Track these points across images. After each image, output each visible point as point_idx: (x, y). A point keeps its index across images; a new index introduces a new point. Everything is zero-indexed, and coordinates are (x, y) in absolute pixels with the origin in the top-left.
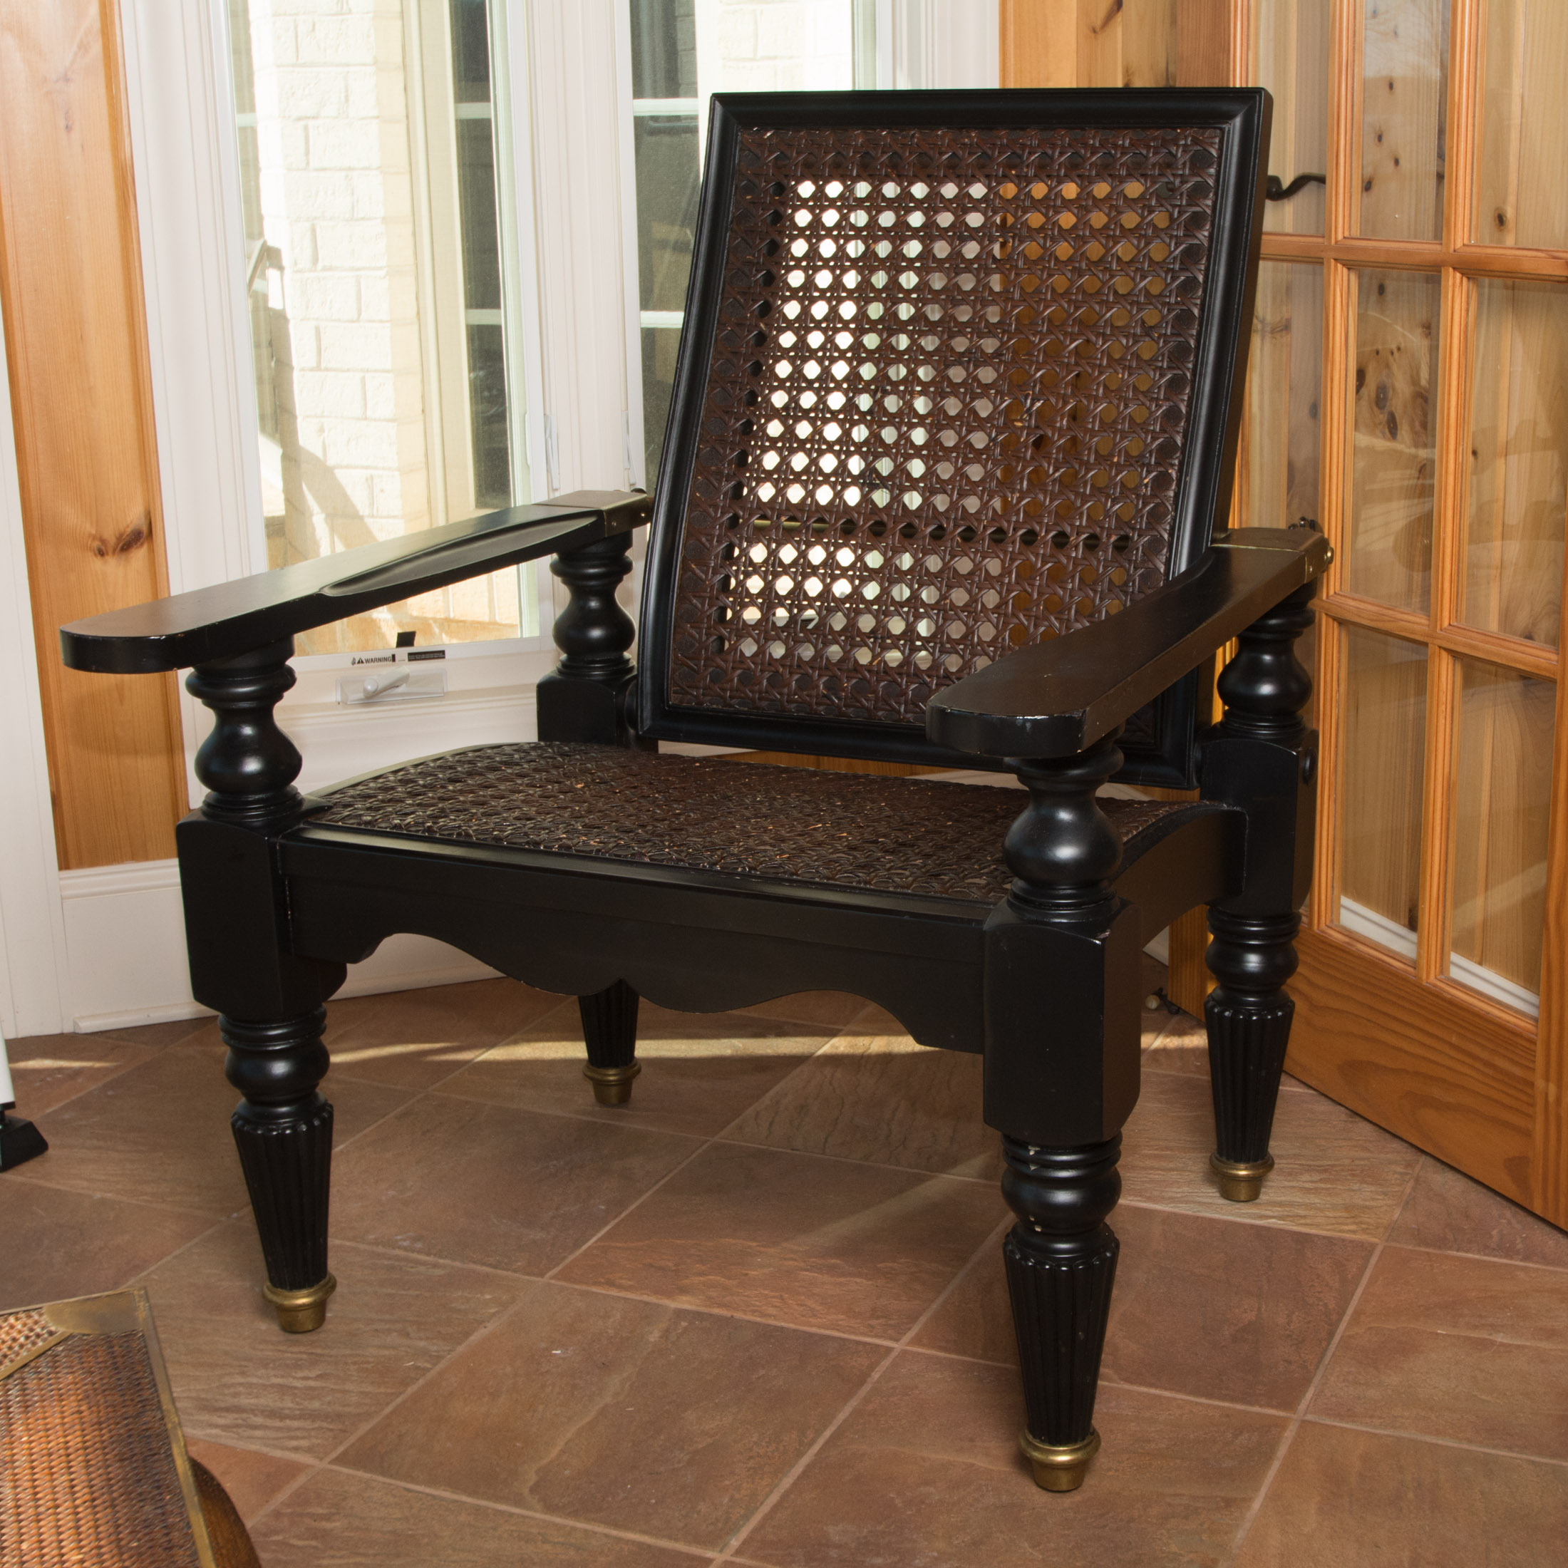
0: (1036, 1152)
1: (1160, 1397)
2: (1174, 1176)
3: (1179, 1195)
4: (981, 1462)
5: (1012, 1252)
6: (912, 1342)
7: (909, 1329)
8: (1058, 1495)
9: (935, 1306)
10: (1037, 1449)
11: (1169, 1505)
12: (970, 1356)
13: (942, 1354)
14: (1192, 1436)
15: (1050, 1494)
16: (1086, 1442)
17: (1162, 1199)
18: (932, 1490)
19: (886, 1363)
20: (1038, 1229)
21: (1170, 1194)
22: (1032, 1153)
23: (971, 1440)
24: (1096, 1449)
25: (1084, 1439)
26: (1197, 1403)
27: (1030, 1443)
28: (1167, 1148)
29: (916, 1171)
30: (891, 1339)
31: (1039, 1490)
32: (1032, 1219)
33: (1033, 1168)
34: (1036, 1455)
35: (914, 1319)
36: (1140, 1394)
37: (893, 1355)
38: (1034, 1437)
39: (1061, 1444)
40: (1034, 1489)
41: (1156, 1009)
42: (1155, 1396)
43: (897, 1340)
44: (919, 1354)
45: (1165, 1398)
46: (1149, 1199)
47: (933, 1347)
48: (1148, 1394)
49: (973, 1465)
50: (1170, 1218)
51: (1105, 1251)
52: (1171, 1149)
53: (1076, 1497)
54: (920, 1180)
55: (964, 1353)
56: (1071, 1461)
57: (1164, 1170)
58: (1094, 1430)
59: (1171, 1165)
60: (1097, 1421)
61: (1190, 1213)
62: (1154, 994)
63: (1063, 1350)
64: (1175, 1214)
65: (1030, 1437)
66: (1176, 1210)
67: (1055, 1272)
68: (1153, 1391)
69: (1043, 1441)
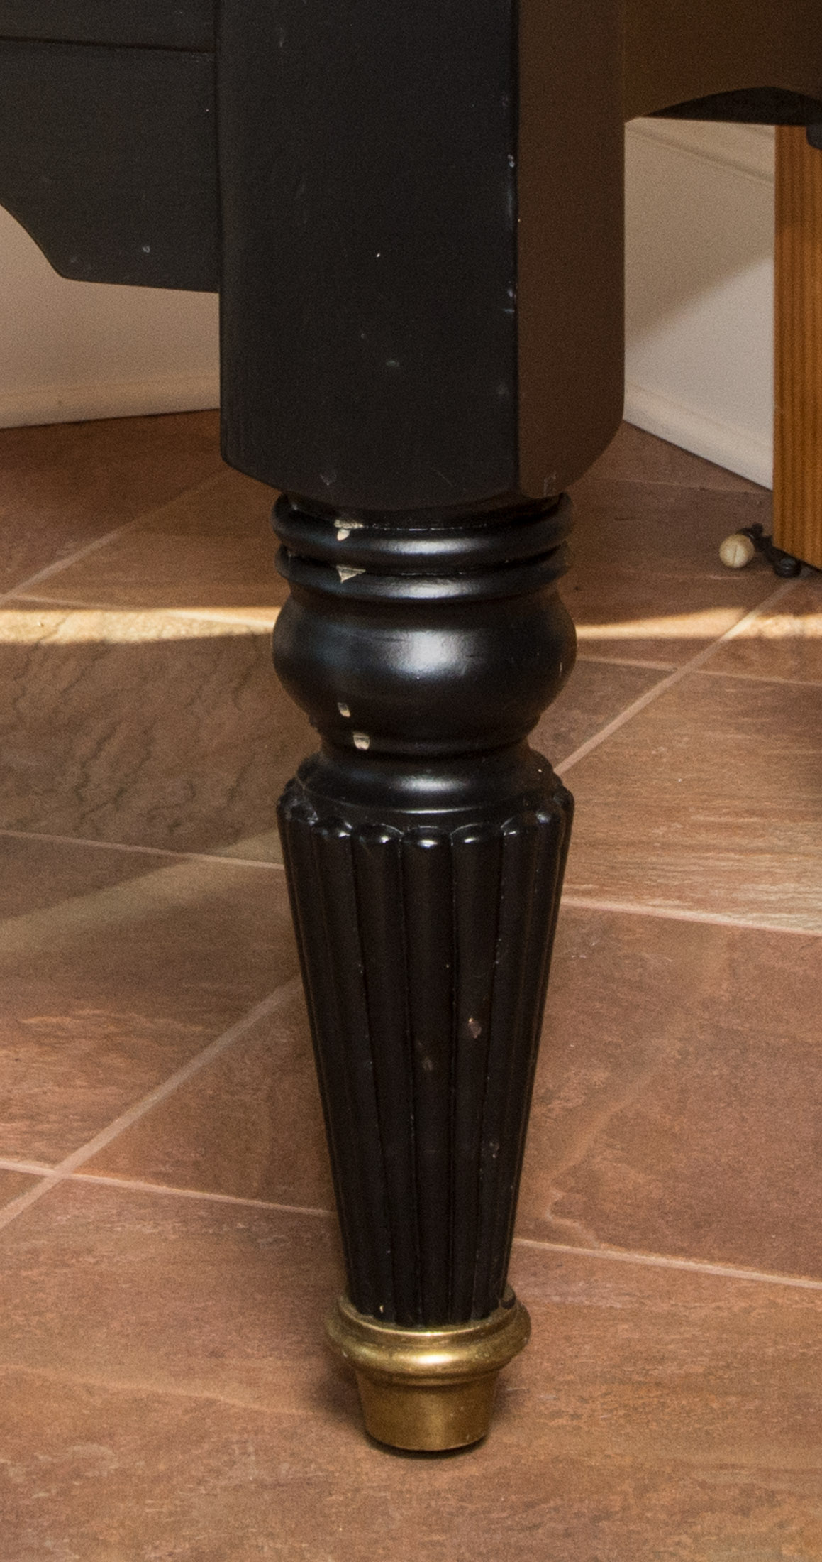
0: (353, 533)
1: (696, 1274)
2: (765, 861)
3: (773, 898)
4: (233, 1397)
5: (300, 812)
6: (91, 1165)
7: (87, 1141)
8: (420, 1463)
9: (153, 1099)
10: (366, 1337)
11: (703, 1485)
12: (228, 1192)
13: (162, 1189)
14: (770, 1351)
15: (402, 1462)
16: (489, 1322)
17: (733, 905)
18: (105, 1450)
19: (23, 1203)
20: (362, 744)
21: (752, 896)
22: (342, 535)
23: (213, 1354)
24: (519, 1345)
25: (485, 1315)
26: (787, 1288)
27: (350, 1327)
28: (751, 813)
29: (140, 849)
30: (41, 1158)
31: (375, 1452)
32: (346, 713)
33: (345, 577)
34: (367, 1353)
35: (101, 1120)
36: (647, 1268)
37: (39, 1190)
38: (361, 1310)
39: (427, 1324)
40: (363, 1450)
41: (747, 567)
42: (684, 1273)
43: (54, 1162)
44: (102, 1187)
45: (708, 1276)
46: (700, 904)
47: (139, 1174)
48: (666, 1269)
49: (211, 1402)
50: (741, 941)
51: (535, 809)
52: (762, 814)
53: (469, 1468)
54: (146, 865)
55: (216, 1185)
56: (455, 1364)
57: (741, 851)
58: (513, 1302)
59: (759, 843)
60: (521, 1284)
61: (799, 930)
62: (745, 532)
63: (428, 1064)
64: (762, 932)
65: (350, 1311)
66: (766, 925)
67: (401, 854)
68: (679, 1263)
69: (381, 1318)
